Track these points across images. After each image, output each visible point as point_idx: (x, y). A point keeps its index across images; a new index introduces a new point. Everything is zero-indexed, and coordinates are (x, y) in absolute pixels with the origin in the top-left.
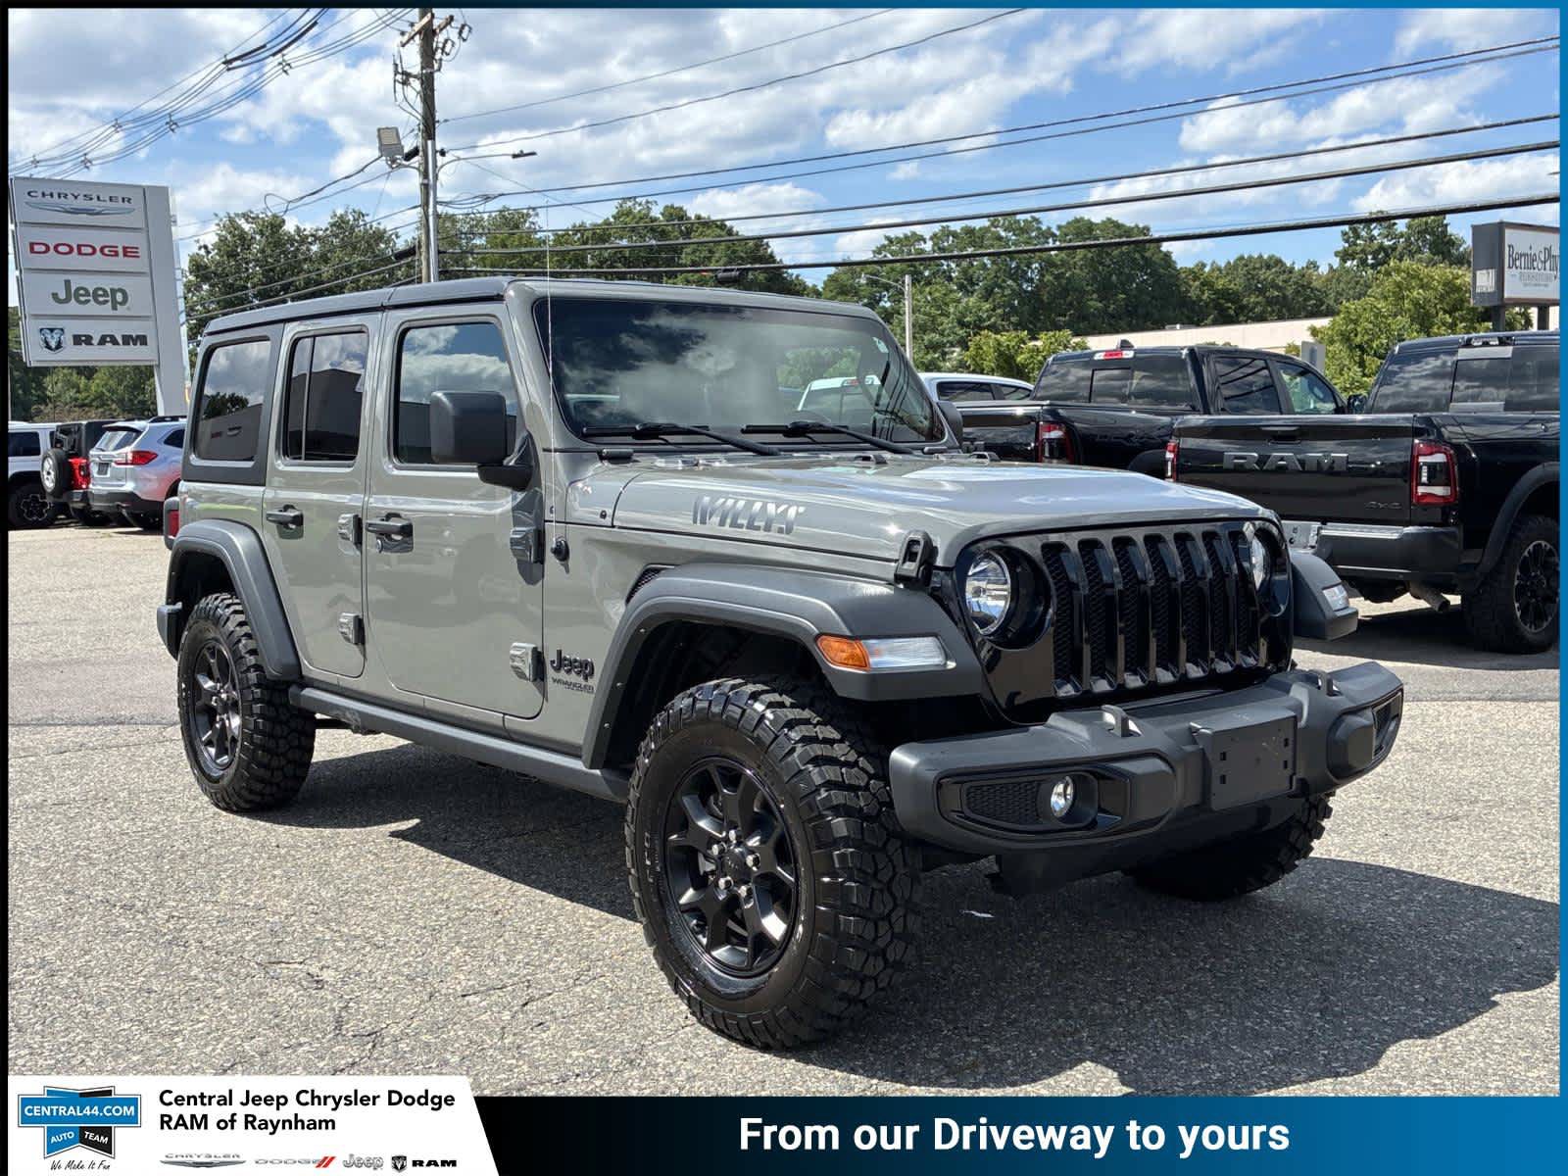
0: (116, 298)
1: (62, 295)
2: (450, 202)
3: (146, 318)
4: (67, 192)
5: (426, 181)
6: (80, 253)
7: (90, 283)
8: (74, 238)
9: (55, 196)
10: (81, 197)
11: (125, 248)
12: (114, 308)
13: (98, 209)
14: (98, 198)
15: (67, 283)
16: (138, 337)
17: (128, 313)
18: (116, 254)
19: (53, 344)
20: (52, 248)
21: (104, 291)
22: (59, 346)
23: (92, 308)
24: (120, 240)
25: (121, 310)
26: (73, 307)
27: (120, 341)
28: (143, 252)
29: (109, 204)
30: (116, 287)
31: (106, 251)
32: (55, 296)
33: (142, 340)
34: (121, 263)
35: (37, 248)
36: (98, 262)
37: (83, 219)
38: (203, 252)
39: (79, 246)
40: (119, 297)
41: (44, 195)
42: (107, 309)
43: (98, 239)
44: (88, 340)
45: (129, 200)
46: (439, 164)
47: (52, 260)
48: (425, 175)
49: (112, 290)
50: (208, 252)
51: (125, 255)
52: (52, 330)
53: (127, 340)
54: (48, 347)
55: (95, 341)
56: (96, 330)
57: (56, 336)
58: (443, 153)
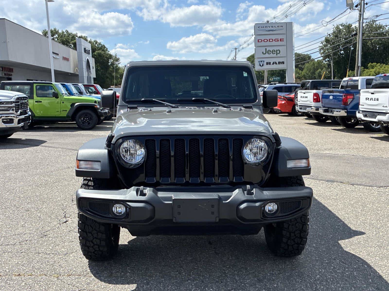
0: (277, 52)
1: (264, 52)
2: (367, 19)
3: (285, 57)
4: (268, 26)
5: (360, 13)
6: (269, 41)
7: (271, 49)
8: (268, 37)
9: (265, 27)
10: (271, 27)
11: (280, 39)
12: (277, 55)
13: (274, 30)
14: (275, 27)
15: (266, 49)
16: (282, 62)
17: (280, 56)
18: (278, 41)
19: (261, 65)
20: (263, 40)
21: (275, 50)
22: (263, 65)
23: (272, 55)
24: (279, 37)
25: (279, 55)
26: (267, 55)
27: (277, 63)
28: (285, 40)
29: (277, 28)
30: (277, 49)
31: (276, 40)
32: (263, 53)
33: (283, 63)
34: (279, 43)
35: (260, 41)
36: (274, 43)
37: (271, 32)
38: (329, 36)
39: (269, 40)
40: (278, 52)
41: (262, 27)
42: (275, 55)
43: (274, 37)
44: (270, 63)
45: (282, 27)
46: (365, 7)
47: (263, 44)
48: (360, 11)
49: (276, 50)
50: (330, 36)
51: (280, 41)
52: (261, 61)
53: (279, 63)
54: (260, 66)
55: (271, 64)
56: (272, 61)
57: (262, 63)
58: (367, 4)
